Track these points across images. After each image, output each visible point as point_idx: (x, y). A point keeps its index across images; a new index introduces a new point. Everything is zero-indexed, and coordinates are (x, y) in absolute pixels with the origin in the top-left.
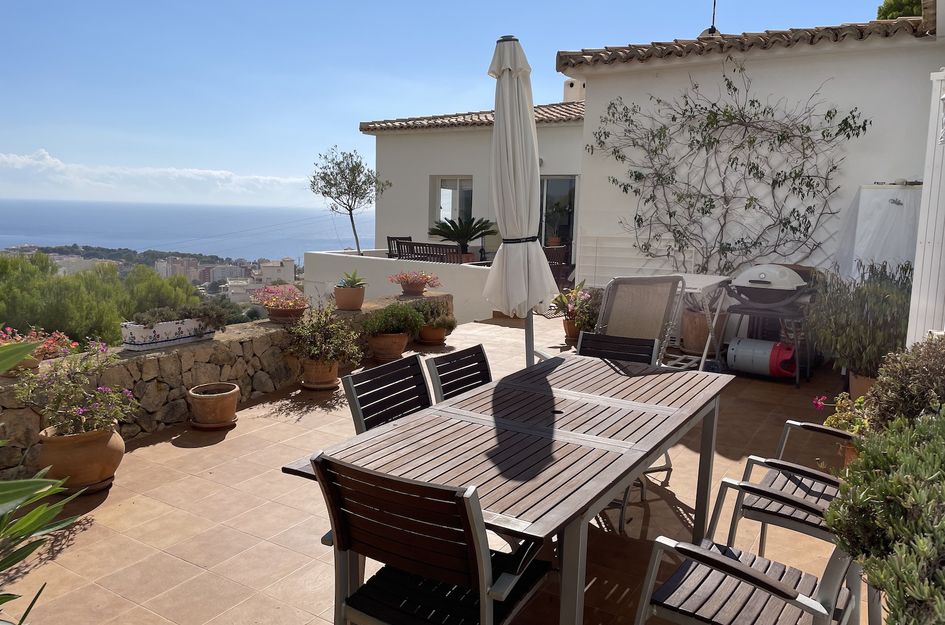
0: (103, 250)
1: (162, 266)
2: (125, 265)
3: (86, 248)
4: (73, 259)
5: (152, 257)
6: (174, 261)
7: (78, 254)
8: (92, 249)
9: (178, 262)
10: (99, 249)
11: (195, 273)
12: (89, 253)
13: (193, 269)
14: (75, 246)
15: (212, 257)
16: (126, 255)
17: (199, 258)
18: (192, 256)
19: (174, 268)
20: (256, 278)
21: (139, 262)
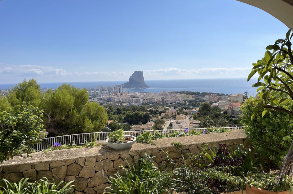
0: (191, 92)
1: (206, 96)
2: (197, 96)
3: (187, 92)
4: (183, 95)
5: (204, 94)
7: (185, 93)
8: (188, 92)
9: (211, 96)
10: (190, 92)
11: (216, 99)
12: (188, 93)
13: (215, 97)
14: (184, 91)
15: (222, 94)
16: (197, 94)
17: (218, 94)
18: (216, 94)
20: (228, 100)
21: (200, 96)
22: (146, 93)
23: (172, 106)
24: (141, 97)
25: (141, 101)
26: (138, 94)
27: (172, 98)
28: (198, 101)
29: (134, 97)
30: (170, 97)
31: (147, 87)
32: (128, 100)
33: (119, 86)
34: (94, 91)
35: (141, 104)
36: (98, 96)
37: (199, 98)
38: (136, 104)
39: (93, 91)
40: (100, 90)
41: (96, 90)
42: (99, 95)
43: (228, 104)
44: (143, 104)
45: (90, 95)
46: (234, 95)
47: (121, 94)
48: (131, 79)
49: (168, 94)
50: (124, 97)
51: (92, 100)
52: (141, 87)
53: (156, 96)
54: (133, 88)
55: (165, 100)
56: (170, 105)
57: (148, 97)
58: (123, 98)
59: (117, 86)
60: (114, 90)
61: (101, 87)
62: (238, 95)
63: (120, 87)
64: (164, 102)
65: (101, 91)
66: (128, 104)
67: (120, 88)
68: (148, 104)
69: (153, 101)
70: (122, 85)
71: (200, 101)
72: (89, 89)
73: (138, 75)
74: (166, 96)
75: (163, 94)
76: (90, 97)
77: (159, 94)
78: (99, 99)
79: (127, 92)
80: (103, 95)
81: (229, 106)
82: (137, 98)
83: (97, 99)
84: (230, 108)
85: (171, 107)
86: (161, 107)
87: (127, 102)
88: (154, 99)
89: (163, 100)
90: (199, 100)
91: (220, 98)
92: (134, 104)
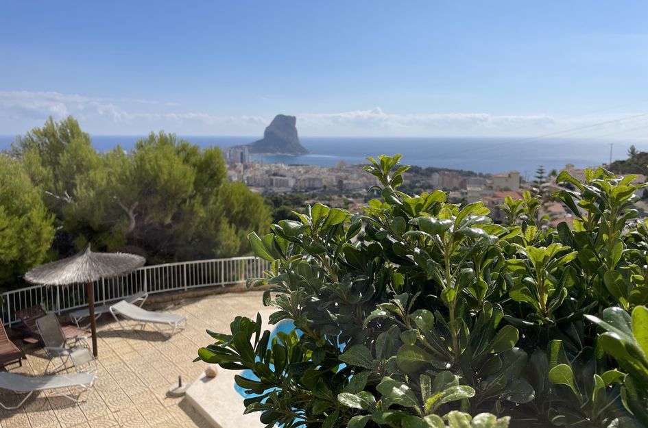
1: (436, 176)
2: (414, 176)
5: (431, 171)
6: (444, 174)
9: (446, 175)
11: (456, 183)
13: (455, 180)
15: (469, 172)
17: (460, 173)
18: (457, 171)
19: (443, 179)
20: (488, 185)
21: (422, 174)
22: (302, 165)
23: (360, 196)
24: (291, 174)
25: (292, 183)
26: (284, 167)
27: (361, 179)
28: (416, 187)
29: (275, 175)
30: (355, 176)
31: (303, 151)
32: (262, 179)
33: (241, 147)
35: (289, 189)
37: (419, 179)
38: (280, 191)
43: (486, 195)
44: (294, 190)
46: (501, 176)
47: (246, 167)
48: (268, 132)
49: (351, 169)
50: (253, 174)
52: (290, 151)
53: (324, 173)
54: (272, 155)
55: (345, 182)
56: (354, 195)
57: (307, 176)
58: (250, 175)
59: (237, 147)
60: (230, 156)
62: (510, 176)
63: (242, 151)
64: (341, 188)
66: (260, 189)
67: (242, 154)
68: (306, 191)
69: (317, 184)
70: (248, 146)
71: (421, 187)
73: (284, 124)
74: (347, 174)
75: (339, 170)
77: (332, 170)
79: (258, 163)
81: (490, 198)
82: (281, 176)
84: (493, 203)
85: (357, 198)
86: (336, 197)
87: (258, 186)
88: (321, 180)
89: (340, 182)
90: (417, 185)
91: (465, 180)
92: (275, 189)
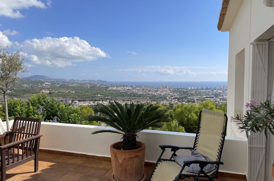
34: (217, 91)
36: (220, 96)
39: (215, 91)
40: (223, 90)
41: (219, 90)
42: (222, 95)
45: (212, 95)
51: (214, 99)
61: (224, 87)
65: (223, 92)
72: (211, 88)
76: (213, 96)
78: (222, 99)
80: (225, 95)
83: (220, 99)
